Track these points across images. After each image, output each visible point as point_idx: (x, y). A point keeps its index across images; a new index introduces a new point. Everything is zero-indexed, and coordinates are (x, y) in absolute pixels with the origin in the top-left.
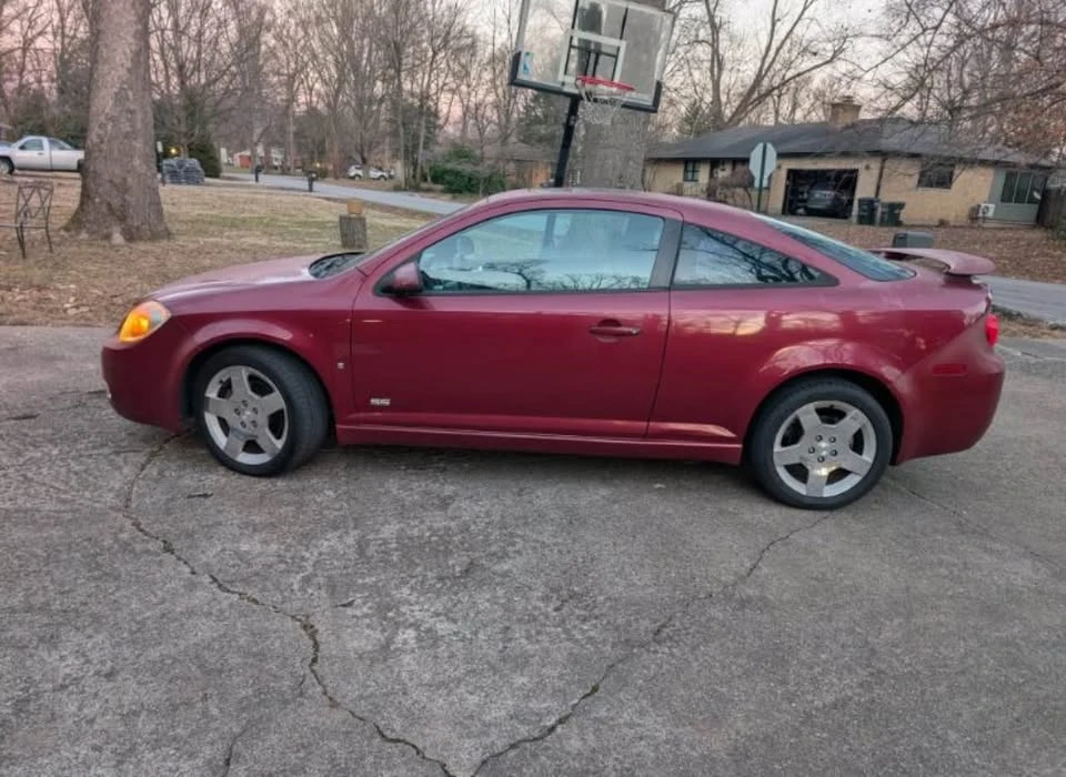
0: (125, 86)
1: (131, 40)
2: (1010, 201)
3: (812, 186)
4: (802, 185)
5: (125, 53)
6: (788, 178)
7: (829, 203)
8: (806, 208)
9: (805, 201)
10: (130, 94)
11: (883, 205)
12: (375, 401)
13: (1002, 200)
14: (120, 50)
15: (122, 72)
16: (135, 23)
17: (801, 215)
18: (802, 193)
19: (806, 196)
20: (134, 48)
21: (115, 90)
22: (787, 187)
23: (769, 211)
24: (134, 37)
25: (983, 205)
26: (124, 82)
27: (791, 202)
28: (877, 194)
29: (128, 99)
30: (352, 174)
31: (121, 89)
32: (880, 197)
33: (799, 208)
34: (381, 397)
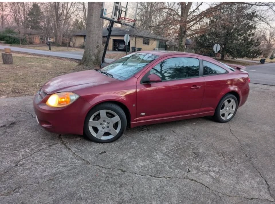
2: (160, 48)
3: (119, 43)
4: (116, 43)
6: (113, 41)
7: (124, 48)
8: (118, 49)
9: (118, 47)
11: (137, 49)
12: (142, 114)
13: (159, 48)
17: (117, 51)
18: (116, 45)
19: (117, 46)
22: (113, 44)
23: (109, 50)
25: (156, 48)
27: (114, 47)
28: (135, 46)
32: (136, 46)
33: (116, 49)
34: (143, 113)
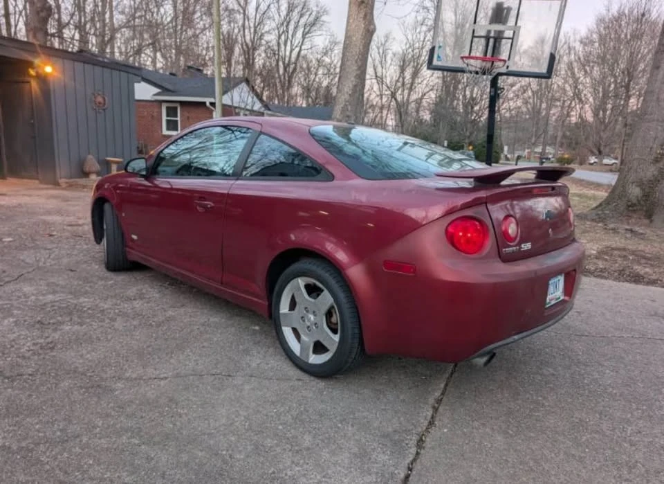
0: (347, 103)
1: (353, 79)
5: (349, 87)
10: (349, 108)
12: (134, 237)
14: (347, 85)
15: (347, 97)
16: (357, 70)
20: (354, 83)
21: (342, 106)
24: (355, 77)
26: (346, 102)
29: (348, 110)
30: (592, 162)
31: (346, 105)
